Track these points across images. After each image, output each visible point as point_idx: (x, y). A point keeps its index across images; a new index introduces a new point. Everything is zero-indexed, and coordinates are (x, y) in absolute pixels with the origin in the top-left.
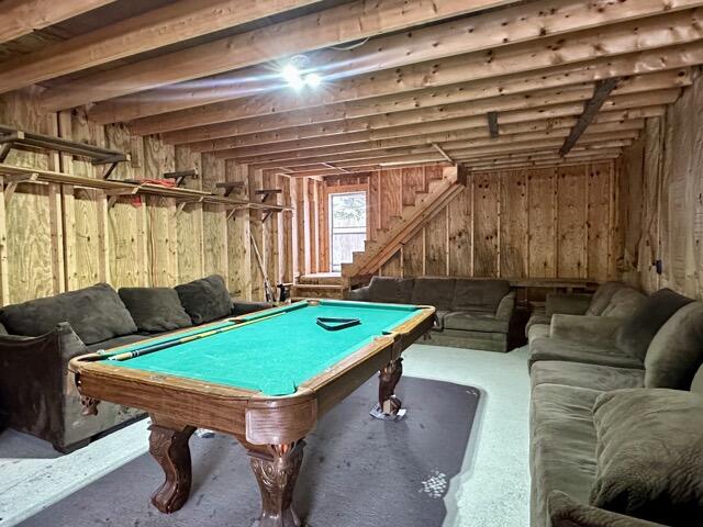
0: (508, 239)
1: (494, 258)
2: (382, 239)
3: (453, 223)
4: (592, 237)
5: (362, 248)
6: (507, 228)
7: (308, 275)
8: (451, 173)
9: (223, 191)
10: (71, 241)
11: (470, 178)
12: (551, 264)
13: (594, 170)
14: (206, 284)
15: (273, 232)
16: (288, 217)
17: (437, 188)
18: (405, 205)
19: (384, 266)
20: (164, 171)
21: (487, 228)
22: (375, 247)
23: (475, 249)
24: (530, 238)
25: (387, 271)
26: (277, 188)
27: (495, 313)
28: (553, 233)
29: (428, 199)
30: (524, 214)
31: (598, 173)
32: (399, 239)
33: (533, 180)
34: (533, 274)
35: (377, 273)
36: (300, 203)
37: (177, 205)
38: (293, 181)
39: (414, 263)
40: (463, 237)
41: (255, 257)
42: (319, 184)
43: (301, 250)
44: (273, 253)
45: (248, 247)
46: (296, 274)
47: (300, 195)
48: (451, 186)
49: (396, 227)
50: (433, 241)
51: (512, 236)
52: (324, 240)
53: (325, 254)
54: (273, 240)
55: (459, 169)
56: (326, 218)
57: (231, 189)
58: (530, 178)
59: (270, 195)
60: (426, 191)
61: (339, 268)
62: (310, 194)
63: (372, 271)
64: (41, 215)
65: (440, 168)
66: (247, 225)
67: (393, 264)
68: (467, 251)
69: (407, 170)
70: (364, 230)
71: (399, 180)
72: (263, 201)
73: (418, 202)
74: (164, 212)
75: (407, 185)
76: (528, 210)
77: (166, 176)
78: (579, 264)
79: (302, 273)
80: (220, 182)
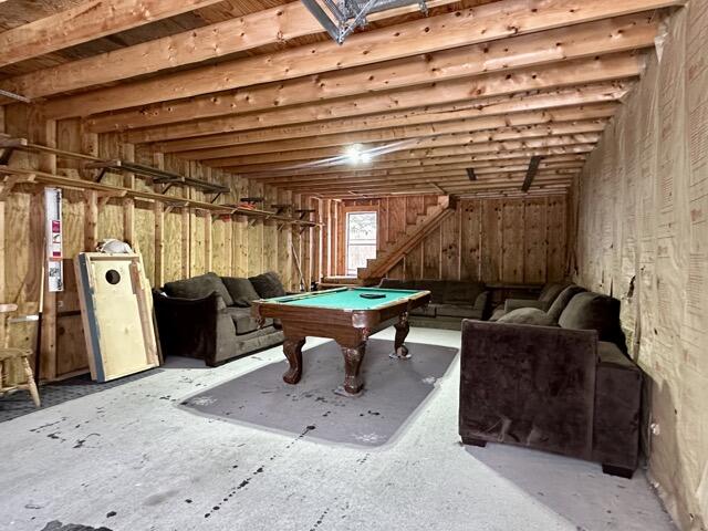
0: (487, 252)
1: (476, 267)
2: (390, 249)
3: (445, 238)
4: (550, 252)
5: (374, 257)
6: (486, 243)
7: (329, 277)
8: (444, 200)
9: (276, 210)
10: (193, 244)
11: (459, 204)
12: (520, 272)
13: (552, 201)
14: (269, 277)
15: (306, 241)
16: (316, 231)
17: (433, 211)
18: (408, 224)
19: (389, 272)
20: (241, 196)
21: (471, 242)
22: (385, 255)
23: (462, 259)
24: (504, 251)
25: (392, 274)
26: (310, 209)
27: (473, 305)
28: (521, 247)
29: (426, 219)
30: (500, 233)
31: (555, 203)
32: (403, 250)
33: (507, 208)
34: (506, 279)
35: (384, 276)
36: (325, 220)
37: (249, 221)
38: (321, 202)
39: (414, 269)
40: (453, 249)
41: (294, 261)
42: (339, 204)
43: (325, 257)
44: (306, 258)
45: (290, 252)
46: (321, 276)
47: (325, 213)
48: (444, 210)
49: (401, 240)
50: (429, 252)
51: (491, 249)
52: (342, 250)
53: (342, 261)
54: (306, 248)
55: (450, 198)
56: (344, 232)
57: (281, 209)
58: (504, 205)
59: (305, 213)
60: (425, 214)
61: (356, 272)
62: (332, 212)
63: (380, 275)
64: (177, 227)
65: (435, 196)
66: (290, 236)
67: (397, 270)
68: (455, 261)
69: (410, 197)
70: (375, 242)
71: (403, 203)
72: (301, 218)
73: (418, 222)
74: (240, 225)
75: (409, 208)
76: (502, 230)
77: (242, 200)
78: (540, 272)
79: (325, 275)
80: (274, 204)
